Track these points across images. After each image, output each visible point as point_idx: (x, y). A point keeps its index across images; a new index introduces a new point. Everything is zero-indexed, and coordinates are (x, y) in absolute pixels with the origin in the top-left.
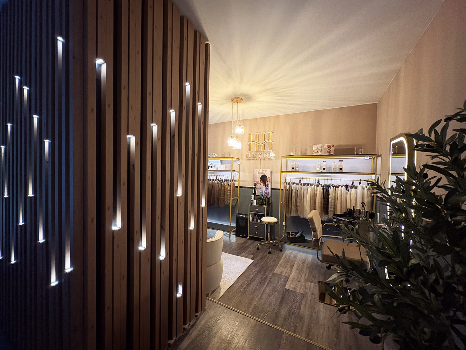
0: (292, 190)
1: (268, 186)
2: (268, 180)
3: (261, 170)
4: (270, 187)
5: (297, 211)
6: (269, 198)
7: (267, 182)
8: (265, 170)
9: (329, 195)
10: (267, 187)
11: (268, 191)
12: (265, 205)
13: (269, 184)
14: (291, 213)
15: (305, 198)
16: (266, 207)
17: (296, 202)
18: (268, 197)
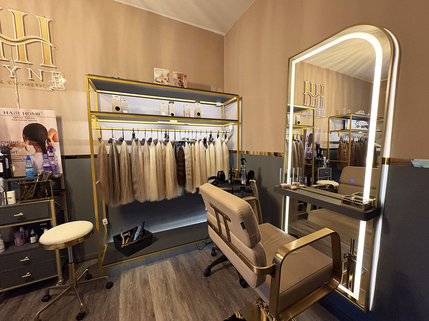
0: (118, 156)
1: (51, 151)
2: (51, 137)
3: (21, 111)
4: (58, 154)
5: (134, 192)
6: (59, 178)
7: (49, 141)
8: (37, 111)
9: (184, 155)
10: (50, 154)
11: (52, 163)
12: (50, 195)
13: (56, 146)
14: (120, 198)
15: (146, 166)
16: (52, 201)
17: (130, 176)
18: (56, 176)
